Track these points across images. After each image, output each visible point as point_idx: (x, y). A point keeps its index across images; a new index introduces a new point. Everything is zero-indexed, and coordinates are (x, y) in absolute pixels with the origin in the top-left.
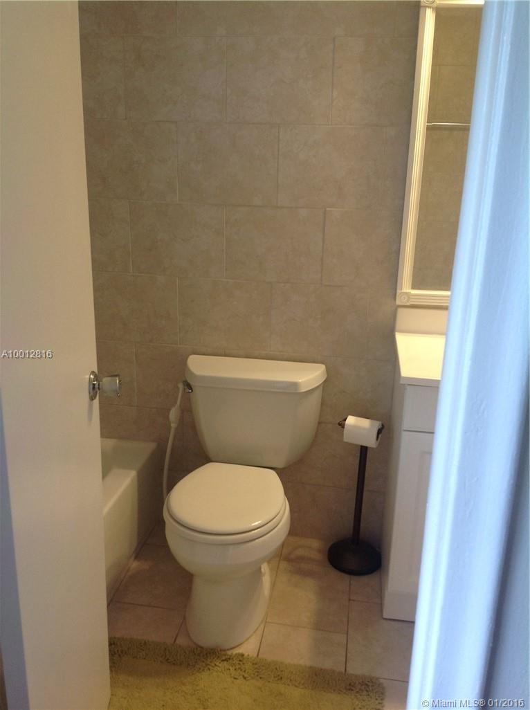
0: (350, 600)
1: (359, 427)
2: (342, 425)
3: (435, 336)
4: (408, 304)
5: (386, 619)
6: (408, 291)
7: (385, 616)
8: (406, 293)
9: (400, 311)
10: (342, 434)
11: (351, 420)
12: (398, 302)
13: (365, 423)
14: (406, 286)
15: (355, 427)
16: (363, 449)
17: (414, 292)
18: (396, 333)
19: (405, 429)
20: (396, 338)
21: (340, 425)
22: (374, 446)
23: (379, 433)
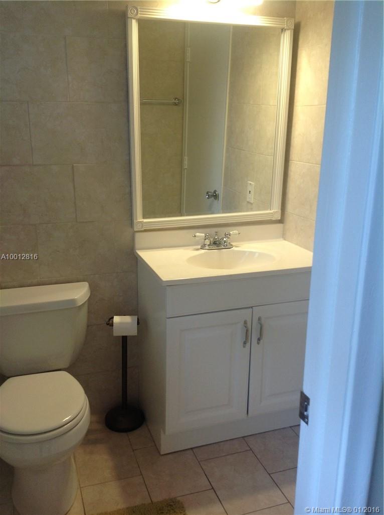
0: (133, 450)
1: (123, 323)
2: (110, 324)
3: (164, 249)
4: (142, 229)
5: (163, 455)
6: (142, 220)
7: (162, 453)
8: (140, 222)
9: (137, 235)
11: (117, 319)
12: (136, 229)
13: (127, 319)
14: (139, 218)
15: (121, 323)
16: (124, 338)
17: (145, 220)
18: (137, 251)
19: (168, 317)
20: (138, 254)
21: (108, 324)
22: (136, 334)
23: (138, 324)
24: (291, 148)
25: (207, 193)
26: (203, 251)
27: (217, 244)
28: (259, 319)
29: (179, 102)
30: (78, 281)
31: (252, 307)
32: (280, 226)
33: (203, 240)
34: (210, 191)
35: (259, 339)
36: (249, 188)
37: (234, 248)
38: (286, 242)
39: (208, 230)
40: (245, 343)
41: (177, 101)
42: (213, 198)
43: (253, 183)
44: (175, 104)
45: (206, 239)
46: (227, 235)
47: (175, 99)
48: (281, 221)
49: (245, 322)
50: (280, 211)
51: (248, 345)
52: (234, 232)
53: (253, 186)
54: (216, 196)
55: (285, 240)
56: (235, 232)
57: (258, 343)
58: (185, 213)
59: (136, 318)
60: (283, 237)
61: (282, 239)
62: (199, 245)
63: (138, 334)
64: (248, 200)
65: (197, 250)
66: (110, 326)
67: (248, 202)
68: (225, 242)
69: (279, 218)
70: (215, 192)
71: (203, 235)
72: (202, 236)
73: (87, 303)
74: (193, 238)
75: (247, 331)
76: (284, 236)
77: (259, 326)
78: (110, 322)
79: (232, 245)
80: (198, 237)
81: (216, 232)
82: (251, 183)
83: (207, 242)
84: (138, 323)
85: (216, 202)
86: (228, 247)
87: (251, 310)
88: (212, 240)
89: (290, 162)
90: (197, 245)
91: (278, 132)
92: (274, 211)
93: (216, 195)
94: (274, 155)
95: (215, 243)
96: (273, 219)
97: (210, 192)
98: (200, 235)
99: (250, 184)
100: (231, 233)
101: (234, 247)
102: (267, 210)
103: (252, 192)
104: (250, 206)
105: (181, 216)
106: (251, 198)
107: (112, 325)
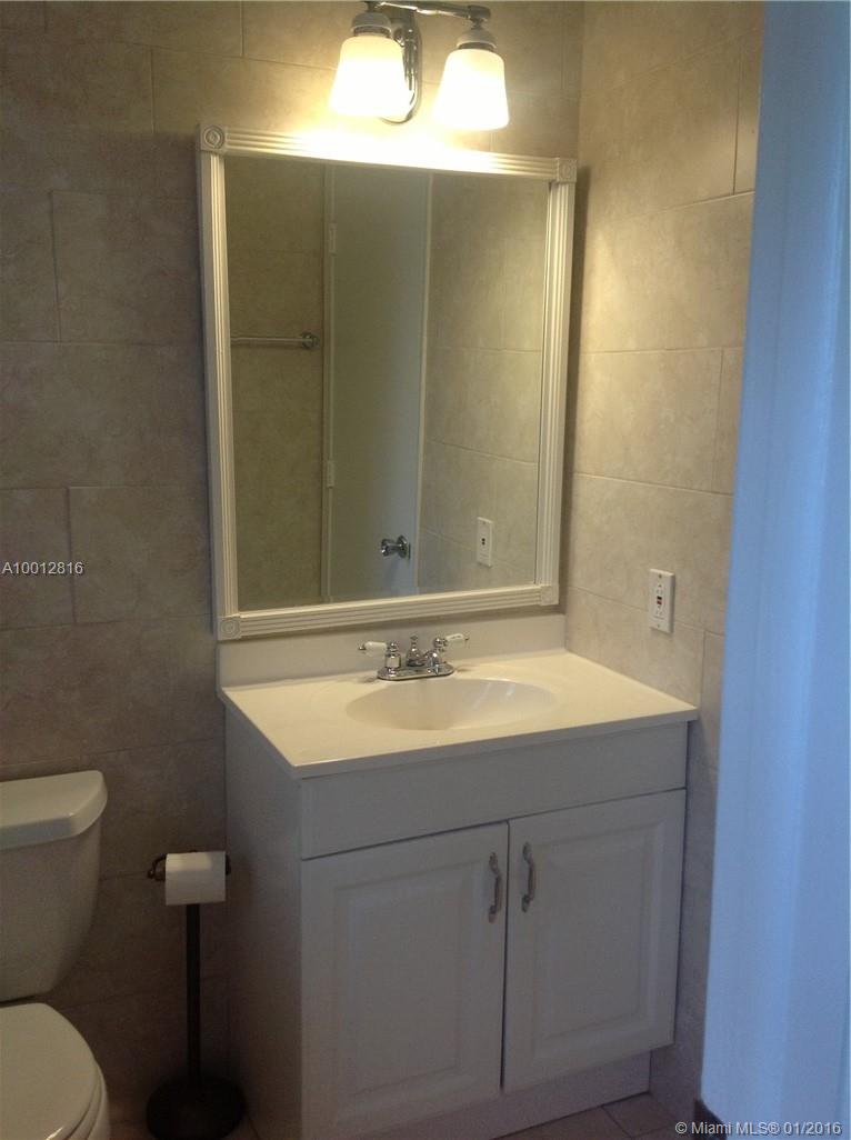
1: (189, 871)
2: (157, 874)
3: (289, 681)
4: (238, 637)
6: (237, 615)
8: (232, 619)
9: (225, 651)
10: (163, 891)
11: (174, 862)
12: (221, 638)
13: (200, 862)
14: (231, 612)
15: (184, 873)
16: (193, 911)
17: (245, 615)
18: (223, 689)
19: (305, 856)
20: (227, 698)
21: (150, 876)
22: (223, 899)
23: (227, 873)
24: (577, 445)
25: (383, 543)
26: (383, 684)
27: (415, 667)
28: (526, 850)
29: (313, 343)
30: (76, 770)
31: (507, 821)
32: (558, 618)
33: (384, 658)
34: (390, 538)
35: (527, 900)
36: (482, 533)
37: (456, 675)
38: (573, 657)
39: (394, 634)
40: (493, 911)
41: (308, 340)
42: (396, 554)
43: (490, 522)
44: (305, 347)
45: (389, 656)
46: (439, 645)
47: (304, 335)
48: (560, 608)
49: (493, 860)
50: (556, 585)
51: (501, 915)
52: (454, 636)
53: (491, 528)
54: (402, 550)
55: (570, 650)
56: (459, 636)
57: (524, 910)
58: (331, 598)
59: (221, 856)
60: (565, 646)
61: (563, 650)
62: (372, 669)
63: (227, 897)
64: (479, 558)
65: (370, 680)
66: (157, 880)
67: (480, 564)
68: (436, 661)
69: (556, 602)
70: (401, 539)
71: (384, 645)
72: (378, 649)
73: (98, 824)
74: (360, 653)
75: (498, 881)
76: (568, 643)
77: (527, 866)
78: (158, 870)
79: (451, 667)
80: (372, 649)
81: (413, 638)
82: (487, 521)
83: (393, 662)
84: (228, 870)
85: (403, 562)
86: (442, 671)
87: (505, 826)
88: (403, 655)
89: (575, 475)
90: (367, 670)
91: (546, 411)
92: (543, 585)
93: (404, 546)
94: (540, 462)
95: (411, 664)
96: (543, 604)
97: (389, 541)
98: (376, 645)
99: (484, 523)
100: (448, 638)
101: (456, 673)
102: (527, 583)
103: (489, 542)
104: (485, 575)
105: (321, 602)
106: (486, 554)
107: (161, 877)
